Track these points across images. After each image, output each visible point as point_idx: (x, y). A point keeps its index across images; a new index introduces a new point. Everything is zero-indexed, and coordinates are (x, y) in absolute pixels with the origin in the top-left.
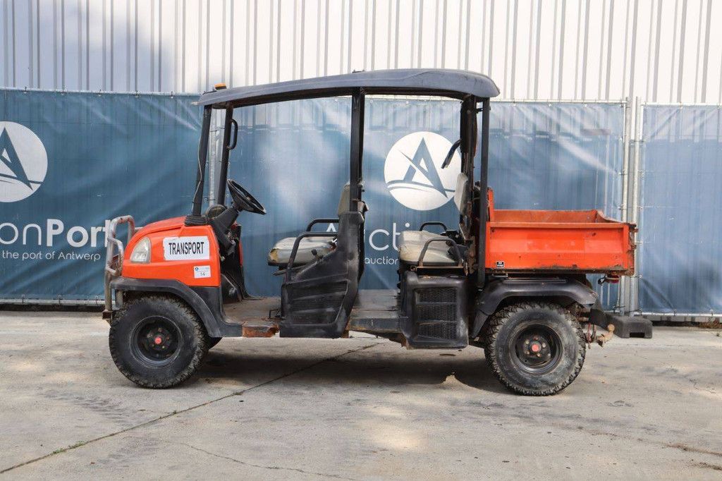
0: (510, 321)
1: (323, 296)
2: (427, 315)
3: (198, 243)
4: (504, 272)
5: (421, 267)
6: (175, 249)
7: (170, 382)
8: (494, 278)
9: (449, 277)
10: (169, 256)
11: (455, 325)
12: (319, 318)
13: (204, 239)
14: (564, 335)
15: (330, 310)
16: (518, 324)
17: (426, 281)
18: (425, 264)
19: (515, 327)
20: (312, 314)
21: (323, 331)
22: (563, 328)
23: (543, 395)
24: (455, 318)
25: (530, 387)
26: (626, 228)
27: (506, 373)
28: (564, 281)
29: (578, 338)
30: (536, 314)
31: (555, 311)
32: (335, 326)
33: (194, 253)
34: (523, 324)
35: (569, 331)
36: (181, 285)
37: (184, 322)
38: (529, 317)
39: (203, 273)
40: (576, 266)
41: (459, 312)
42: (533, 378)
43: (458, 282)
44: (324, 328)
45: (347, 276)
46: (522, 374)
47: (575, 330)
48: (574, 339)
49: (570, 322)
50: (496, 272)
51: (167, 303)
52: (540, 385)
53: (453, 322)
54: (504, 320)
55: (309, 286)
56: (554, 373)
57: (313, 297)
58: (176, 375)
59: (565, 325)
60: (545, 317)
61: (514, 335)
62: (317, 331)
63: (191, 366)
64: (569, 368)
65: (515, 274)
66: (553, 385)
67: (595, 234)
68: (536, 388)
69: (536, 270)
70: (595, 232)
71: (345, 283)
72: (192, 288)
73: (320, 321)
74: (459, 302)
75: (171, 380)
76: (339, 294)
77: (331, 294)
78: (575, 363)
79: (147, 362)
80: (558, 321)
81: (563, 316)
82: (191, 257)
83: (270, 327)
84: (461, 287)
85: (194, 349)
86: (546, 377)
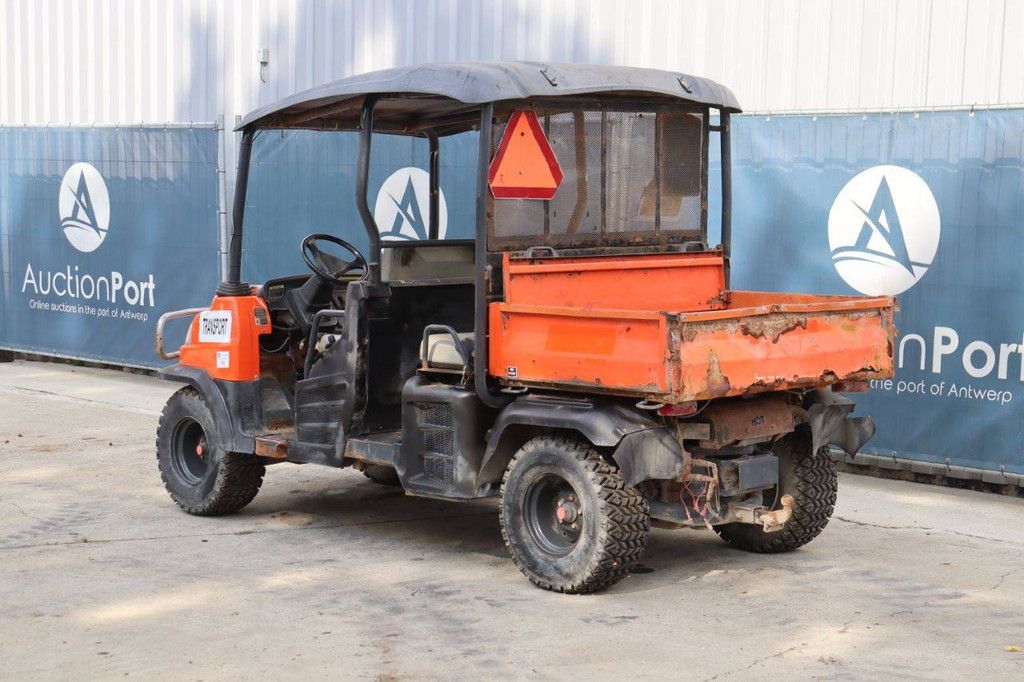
0: (518, 465)
1: (326, 403)
2: (431, 444)
3: (224, 320)
4: (522, 385)
5: (425, 369)
6: (207, 326)
10: (201, 336)
11: (453, 462)
12: (323, 436)
13: (227, 314)
14: (581, 495)
15: (333, 425)
18: (430, 365)
19: (523, 474)
20: (316, 429)
21: (324, 456)
22: (580, 484)
23: (557, 591)
24: (454, 451)
25: (544, 575)
26: (663, 320)
28: (590, 405)
29: (601, 503)
31: (573, 454)
32: (334, 450)
33: (219, 333)
34: (534, 471)
36: (204, 377)
39: (223, 361)
40: (598, 380)
41: (456, 443)
42: (546, 561)
43: (463, 396)
44: (325, 452)
45: (346, 377)
47: (597, 488)
48: (594, 504)
49: (590, 475)
52: (553, 574)
53: (450, 457)
55: (312, 387)
56: (572, 557)
57: (317, 404)
58: (203, 498)
59: (582, 479)
60: (558, 461)
61: (524, 486)
66: (569, 576)
67: (629, 329)
68: (549, 579)
70: (632, 326)
71: (344, 386)
72: (215, 381)
73: (323, 440)
74: (458, 429)
76: (342, 402)
77: (333, 403)
78: (594, 543)
80: (573, 469)
81: (582, 463)
82: (216, 338)
83: (279, 443)
84: (467, 402)
85: (216, 467)
86: (561, 562)
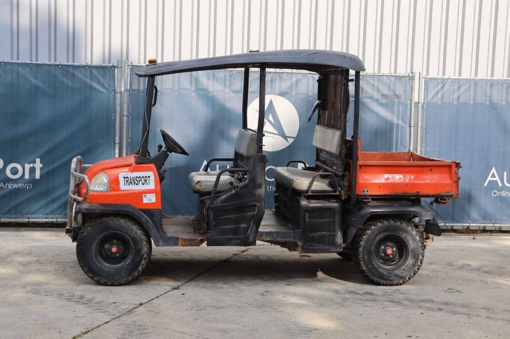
0: (373, 232)
1: (239, 215)
2: (314, 228)
3: (146, 177)
4: (368, 197)
5: (310, 194)
6: (128, 181)
7: (124, 280)
8: (361, 202)
9: (329, 201)
10: (123, 187)
11: (334, 235)
12: (235, 232)
13: (151, 174)
14: (411, 242)
15: (243, 225)
16: (378, 235)
17: (314, 204)
18: (313, 192)
19: (376, 236)
20: (231, 228)
21: (239, 241)
22: (410, 237)
23: (395, 285)
24: (334, 230)
25: (385, 280)
26: (454, 165)
27: (369, 269)
28: (410, 203)
30: (391, 227)
31: (404, 225)
32: (248, 238)
33: (143, 184)
34: (382, 234)
35: (414, 239)
36: (133, 208)
37: (136, 236)
38: (386, 230)
39: (150, 199)
40: (419, 192)
41: (337, 227)
42: (389, 273)
43: (336, 204)
44: (240, 239)
45: (257, 201)
46: (380, 270)
47: (418, 238)
48: (418, 244)
49: (414, 233)
50: (363, 197)
51: (122, 222)
52: (394, 278)
53: (333, 233)
54: (369, 232)
55: (229, 208)
56: (404, 269)
57: (231, 216)
58: (128, 276)
59: (412, 235)
60: (397, 229)
61: (375, 242)
62: (234, 241)
63: (140, 268)
64: (414, 265)
65: (376, 198)
66: (402, 278)
67: (431, 169)
68: (391, 280)
69: (391, 195)
70: (431, 168)
71: (255, 206)
72: (141, 210)
73: (236, 234)
74: (337, 219)
75: (125, 279)
76: (250, 214)
77: (244, 214)
78: (417, 261)
79: (107, 266)
80: (406, 232)
81: (410, 228)
82: (140, 187)
83: (199, 238)
84: (339, 208)
85: (143, 256)
86: (397, 272)
